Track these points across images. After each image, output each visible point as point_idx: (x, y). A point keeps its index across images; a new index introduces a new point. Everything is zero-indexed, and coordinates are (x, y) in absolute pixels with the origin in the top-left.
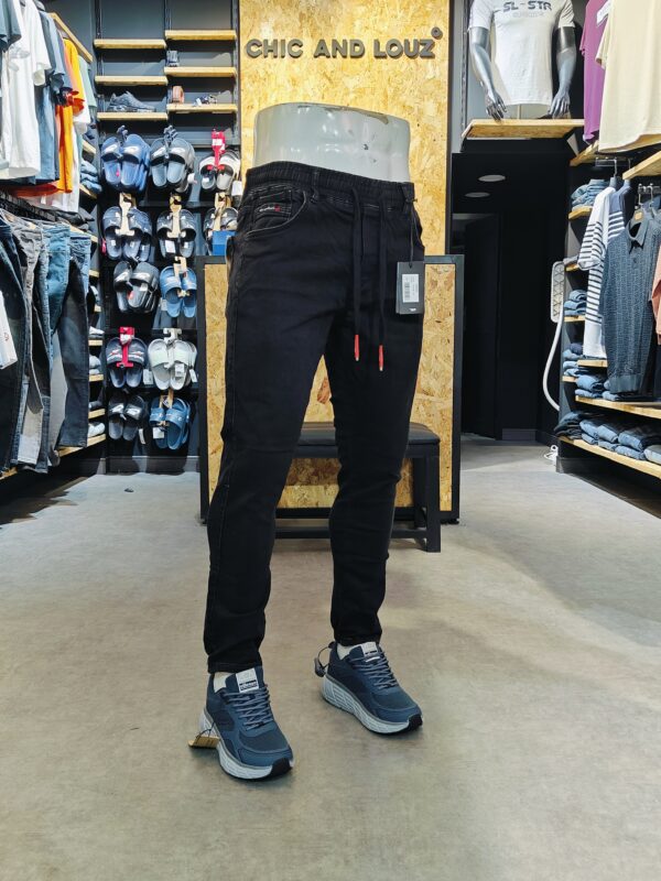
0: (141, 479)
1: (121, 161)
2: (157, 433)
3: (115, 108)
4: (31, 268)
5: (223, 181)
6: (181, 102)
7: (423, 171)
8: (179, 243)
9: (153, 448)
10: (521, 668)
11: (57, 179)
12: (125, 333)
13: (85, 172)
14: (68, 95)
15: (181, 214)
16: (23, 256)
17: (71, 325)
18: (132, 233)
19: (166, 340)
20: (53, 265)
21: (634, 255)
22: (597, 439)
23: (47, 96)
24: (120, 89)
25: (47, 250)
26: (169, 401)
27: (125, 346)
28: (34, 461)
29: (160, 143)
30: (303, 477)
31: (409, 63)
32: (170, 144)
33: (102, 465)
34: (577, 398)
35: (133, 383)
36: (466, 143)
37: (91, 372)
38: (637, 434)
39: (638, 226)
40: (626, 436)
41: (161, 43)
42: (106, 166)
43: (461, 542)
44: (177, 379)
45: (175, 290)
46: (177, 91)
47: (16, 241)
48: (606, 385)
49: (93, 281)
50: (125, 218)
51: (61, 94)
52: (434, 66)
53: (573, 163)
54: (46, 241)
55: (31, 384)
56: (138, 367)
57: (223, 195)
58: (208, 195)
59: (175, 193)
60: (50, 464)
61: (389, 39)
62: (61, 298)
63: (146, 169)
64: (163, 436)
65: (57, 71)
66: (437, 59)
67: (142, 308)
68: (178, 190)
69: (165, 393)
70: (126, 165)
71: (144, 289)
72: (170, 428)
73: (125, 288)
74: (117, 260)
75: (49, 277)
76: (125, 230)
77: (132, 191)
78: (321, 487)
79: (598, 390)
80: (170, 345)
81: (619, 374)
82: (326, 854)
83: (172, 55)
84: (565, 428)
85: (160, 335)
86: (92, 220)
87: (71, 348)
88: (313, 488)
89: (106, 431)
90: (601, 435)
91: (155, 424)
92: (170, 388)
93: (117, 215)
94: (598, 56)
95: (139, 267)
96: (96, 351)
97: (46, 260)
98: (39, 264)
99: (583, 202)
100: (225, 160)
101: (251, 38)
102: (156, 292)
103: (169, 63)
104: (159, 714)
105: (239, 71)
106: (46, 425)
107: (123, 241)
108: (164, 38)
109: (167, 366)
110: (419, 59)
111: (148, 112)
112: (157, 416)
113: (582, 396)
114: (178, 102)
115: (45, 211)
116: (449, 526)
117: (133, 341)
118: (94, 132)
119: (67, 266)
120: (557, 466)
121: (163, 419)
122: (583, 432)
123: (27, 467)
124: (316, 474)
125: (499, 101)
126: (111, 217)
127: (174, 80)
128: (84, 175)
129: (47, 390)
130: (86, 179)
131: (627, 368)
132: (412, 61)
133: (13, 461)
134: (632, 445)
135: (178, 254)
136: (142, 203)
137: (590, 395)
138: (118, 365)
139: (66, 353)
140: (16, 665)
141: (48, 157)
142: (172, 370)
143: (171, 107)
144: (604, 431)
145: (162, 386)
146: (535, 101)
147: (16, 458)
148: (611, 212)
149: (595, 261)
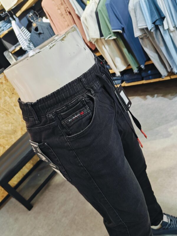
148: (20, 28)
149: (27, 45)
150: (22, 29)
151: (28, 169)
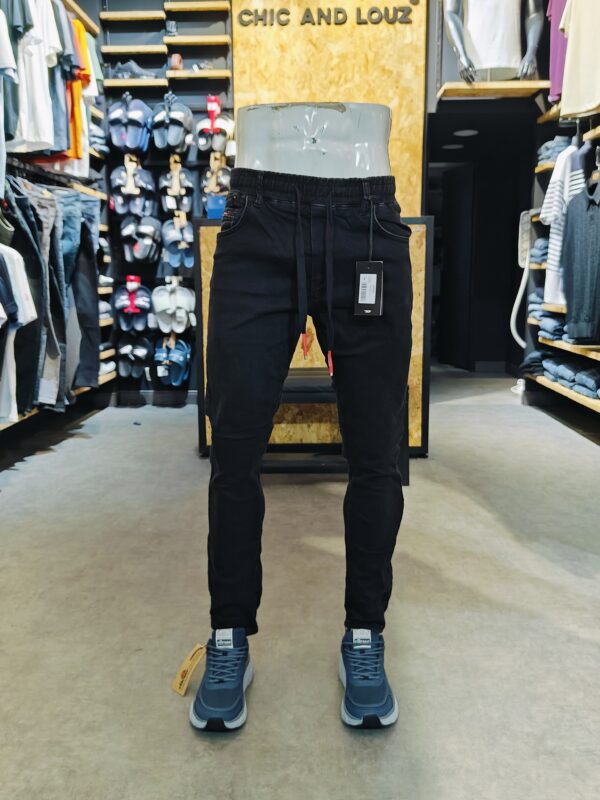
0: (148, 412)
1: (126, 125)
2: (161, 372)
3: (120, 75)
4: (47, 233)
5: (218, 141)
6: (179, 69)
7: (401, 130)
8: (179, 199)
9: (158, 384)
10: (471, 598)
11: (69, 148)
12: (132, 281)
13: (94, 136)
14: (76, 72)
15: (181, 172)
16: (39, 222)
17: (83, 279)
18: (137, 192)
19: (168, 287)
20: (66, 227)
21: (591, 213)
22: (558, 377)
23: (58, 75)
24: (124, 58)
25: (61, 214)
26: (171, 343)
27: (132, 294)
28: (53, 402)
29: (160, 108)
30: (289, 416)
31: (388, 30)
32: (170, 108)
33: (113, 398)
34: (540, 340)
35: (140, 327)
36: (441, 103)
37: (102, 316)
38: (592, 375)
39: (595, 186)
40: (582, 377)
41: (161, 15)
42: (114, 131)
43: (428, 476)
44: (179, 323)
45: (176, 243)
46: (175, 59)
47: (33, 209)
48: (565, 328)
49: (102, 234)
50: (130, 177)
51: (70, 72)
52: (412, 30)
53: (540, 120)
54: (59, 207)
55: (49, 334)
56: (143, 313)
57: (218, 155)
58: (204, 156)
59: (175, 153)
60: (67, 402)
61: (370, 7)
62: (74, 257)
63: (149, 131)
64: (166, 374)
65: (67, 52)
66: (414, 24)
67: (147, 259)
68: (178, 150)
69: (168, 336)
70: (131, 129)
71: (148, 242)
72: (172, 367)
73: (131, 241)
74: (123, 216)
75: (63, 237)
76: (130, 188)
77: (137, 152)
78: (305, 426)
79: (558, 333)
80: (173, 292)
81: (576, 322)
82: (293, 762)
83: (171, 25)
84: (529, 366)
85: (163, 283)
86: (101, 179)
87: (83, 300)
88: (298, 426)
89: (117, 369)
90: (560, 374)
91: (160, 363)
92: (172, 331)
93: (123, 174)
94: (561, 26)
95: (143, 221)
96: (106, 298)
97: (60, 224)
98: (54, 228)
99: (549, 158)
100: (220, 123)
101: (243, 8)
102: (160, 244)
103: (168, 33)
104: (160, 637)
105: (232, 39)
106: (63, 369)
107: (129, 198)
108: (164, 10)
109: (169, 312)
110: (397, 24)
111: (148, 79)
112: (161, 355)
113: (544, 338)
114: (176, 69)
115: (59, 175)
116: (419, 460)
117: (139, 289)
118: (102, 99)
119: (79, 227)
120: (523, 399)
121: (167, 358)
122: (545, 370)
123: (47, 407)
124: (300, 413)
125: (471, 65)
126: (117, 178)
127: (173, 49)
128: (93, 139)
129: (63, 338)
130: (95, 143)
131: (583, 316)
132: (391, 26)
133: (35, 402)
134: (588, 385)
135: (178, 209)
136: (146, 163)
137: (551, 337)
138: (126, 311)
139: (80, 305)
140: (40, 591)
141: (60, 130)
142: (173, 315)
143: (171, 74)
144: (563, 370)
145: (165, 329)
146: (504, 64)
147: (37, 400)
148: (572, 170)
149: (556, 216)
150: (575, 173)
151: (319, 439)
